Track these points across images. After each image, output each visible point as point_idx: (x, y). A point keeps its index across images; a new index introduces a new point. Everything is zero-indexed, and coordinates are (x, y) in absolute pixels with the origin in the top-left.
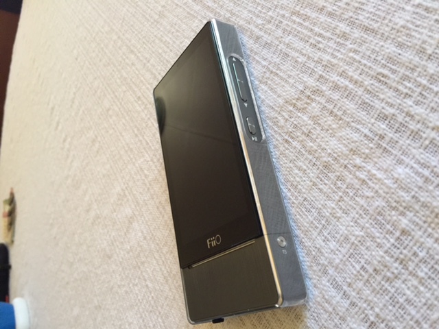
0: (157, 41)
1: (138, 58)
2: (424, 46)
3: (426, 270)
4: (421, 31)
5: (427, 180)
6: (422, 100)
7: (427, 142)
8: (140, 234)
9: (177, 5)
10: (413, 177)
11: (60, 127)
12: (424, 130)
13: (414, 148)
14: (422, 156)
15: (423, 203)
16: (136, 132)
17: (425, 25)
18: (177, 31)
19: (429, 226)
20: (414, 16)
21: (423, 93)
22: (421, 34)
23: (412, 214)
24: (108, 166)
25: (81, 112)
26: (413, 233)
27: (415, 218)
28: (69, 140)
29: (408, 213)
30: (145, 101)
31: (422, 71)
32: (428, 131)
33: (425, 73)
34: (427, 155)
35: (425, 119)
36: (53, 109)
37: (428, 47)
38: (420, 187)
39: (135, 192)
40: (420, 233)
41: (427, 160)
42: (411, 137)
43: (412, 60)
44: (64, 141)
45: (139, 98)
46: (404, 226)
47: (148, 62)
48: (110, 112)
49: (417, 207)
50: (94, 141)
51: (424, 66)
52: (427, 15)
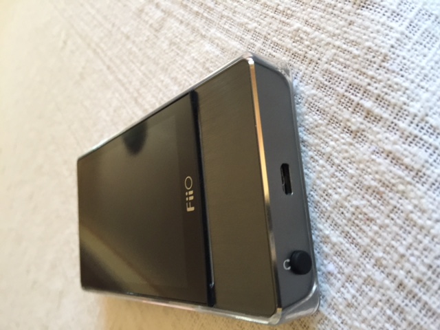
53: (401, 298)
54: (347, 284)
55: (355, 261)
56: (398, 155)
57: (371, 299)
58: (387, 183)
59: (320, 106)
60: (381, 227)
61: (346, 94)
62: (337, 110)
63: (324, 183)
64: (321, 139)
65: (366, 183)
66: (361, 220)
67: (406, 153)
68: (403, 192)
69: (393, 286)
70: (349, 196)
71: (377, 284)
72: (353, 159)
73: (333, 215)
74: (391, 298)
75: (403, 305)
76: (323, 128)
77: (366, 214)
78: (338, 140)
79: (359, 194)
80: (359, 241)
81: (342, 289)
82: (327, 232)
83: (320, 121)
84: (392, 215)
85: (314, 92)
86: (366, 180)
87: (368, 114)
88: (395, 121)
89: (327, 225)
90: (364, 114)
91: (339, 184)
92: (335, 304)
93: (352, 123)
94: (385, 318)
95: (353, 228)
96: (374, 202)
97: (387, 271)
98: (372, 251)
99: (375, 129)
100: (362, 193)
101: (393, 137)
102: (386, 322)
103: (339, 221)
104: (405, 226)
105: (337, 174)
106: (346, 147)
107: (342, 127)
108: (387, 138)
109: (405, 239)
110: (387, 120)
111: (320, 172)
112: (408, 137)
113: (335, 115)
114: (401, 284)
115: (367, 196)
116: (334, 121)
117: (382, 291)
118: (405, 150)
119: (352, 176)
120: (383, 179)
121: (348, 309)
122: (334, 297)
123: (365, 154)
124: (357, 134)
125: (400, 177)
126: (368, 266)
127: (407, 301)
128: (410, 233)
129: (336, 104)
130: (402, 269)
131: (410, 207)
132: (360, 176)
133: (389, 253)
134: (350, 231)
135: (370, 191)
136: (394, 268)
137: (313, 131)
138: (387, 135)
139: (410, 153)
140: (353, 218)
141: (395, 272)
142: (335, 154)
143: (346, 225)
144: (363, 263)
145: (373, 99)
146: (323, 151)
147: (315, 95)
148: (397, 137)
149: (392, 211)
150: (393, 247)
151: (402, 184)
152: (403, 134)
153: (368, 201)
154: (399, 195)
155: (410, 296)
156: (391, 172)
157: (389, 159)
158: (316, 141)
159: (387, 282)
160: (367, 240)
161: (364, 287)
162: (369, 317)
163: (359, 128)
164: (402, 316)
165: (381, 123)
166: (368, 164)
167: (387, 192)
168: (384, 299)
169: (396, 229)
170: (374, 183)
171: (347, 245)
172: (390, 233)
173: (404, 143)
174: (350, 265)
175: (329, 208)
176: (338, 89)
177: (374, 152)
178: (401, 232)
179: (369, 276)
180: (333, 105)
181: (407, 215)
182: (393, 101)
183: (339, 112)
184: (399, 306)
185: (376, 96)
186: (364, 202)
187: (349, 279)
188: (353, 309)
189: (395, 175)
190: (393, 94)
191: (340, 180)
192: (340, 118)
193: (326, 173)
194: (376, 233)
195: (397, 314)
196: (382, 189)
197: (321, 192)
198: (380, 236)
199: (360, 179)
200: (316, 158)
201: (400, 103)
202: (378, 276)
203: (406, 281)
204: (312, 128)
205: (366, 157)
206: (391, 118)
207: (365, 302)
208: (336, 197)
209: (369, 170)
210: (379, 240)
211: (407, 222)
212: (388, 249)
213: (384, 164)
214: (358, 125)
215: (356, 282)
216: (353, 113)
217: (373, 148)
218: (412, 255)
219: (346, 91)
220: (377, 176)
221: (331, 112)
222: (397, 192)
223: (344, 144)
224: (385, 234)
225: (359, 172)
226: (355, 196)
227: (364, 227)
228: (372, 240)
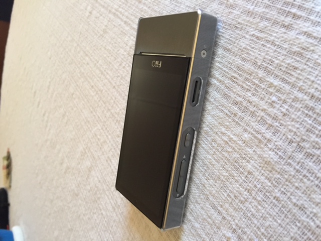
0: (103, 49)
1: (91, 60)
2: (256, 60)
3: (261, 196)
4: (255, 51)
5: (260, 141)
6: (256, 93)
7: (259, 118)
8: (96, 179)
9: (114, 26)
10: (253, 140)
11: (40, 106)
12: (257, 111)
13: (253, 122)
14: (257, 126)
15: (259, 155)
16: (91, 110)
17: (257, 47)
18: (115, 43)
19: (262, 169)
20: (251, 42)
21: (256, 88)
22: (254, 52)
23: (253, 162)
24: (74, 133)
25: (54, 95)
26: (254, 173)
27: (255, 164)
28: (47, 115)
29: (251, 161)
30: (96, 89)
31: (256, 75)
32: (260, 111)
33: (257, 77)
34: (260, 126)
35: (258, 104)
36: (35, 92)
37: (258, 61)
38: (257, 146)
39: (92, 151)
40: (258, 173)
41: (260, 129)
42: (251, 115)
43: (250, 69)
44: (44, 115)
45: (92, 87)
46: (249, 169)
47: (98, 62)
48: (74, 96)
49: (256, 158)
50: (64, 116)
51: (257, 72)
52: (258, 41)
53: (313, 103)
54: (283, 105)
55: (288, 91)
56: (310, 32)
57: (297, 108)
58: (304, 47)
59: (268, 17)
60: (301, 70)
61: (282, 8)
62: (277, 17)
63: (270, 56)
64: (268, 34)
66: (291, 70)
67: (314, 31)
68: (313, 50)
69: (308, 98)
70: (284, 59)
71: (300, 99)
72: (286, 40)
73: (275, 72)
74: (307, 104)
75: (313, 106)
76: (269, 28)
77: (293, 66)
78: (277, 32)
79: (290, 57)
80: (290, 81)
81: (281, 108)
82: (272, 81)
83: (268, 25)
84: (308, 63)
85: (264, 10)
86: (293, 49)
87: (295, 16)
88: (309, 17)
89: (271, 77)
90: (292, 16)
91: (279, 55)
92: (277, 117)
93: (286, 22)
94: (304, 115)
95: (287, 75)
96: (298, 59)
97: (305, 91)
98: (297, 84)
99: (298, 22)
100: (291, 56)
101: (307, 24)
102: (305, 117)
103: (279, 74)
104: (314, 67)
105: (278, 50)
106: (282, 35)
107: (280, 25)
108: (304, 26)
109: (314, 73)
110: (304, 17)
111: (268, 51)
112: (315, 23)
113: (276, 20)
114: (312, 96)
115: (294, 57)
116: (276, 23)
117: (302, 102)
118: (314, 29)
119: (286, 49)
120: (303, 46)
121: (284, 117)
122: (276, 113)
123: (292, 36)
124: (288, 27)
125: (311, 43)
126: (295, 92)
127: (316, 104)
128: (317, 69)
129: (276, 14)
130: (313, 88)
131: (317, 57)
132: (290, 47)
133: (306, 82)
134: (285, 77)
135: (296, 54)
136: (309, 89)
138: (305, 24)
139: (316, 30)
140: (286, 70)
141: (309, 91)
142: (277, 40)
143: (283, 75)
144: (292, 91)
145: (297, 8)
146: (269, 40)
147: (264, 12)
148: (309, 24)
149: (307, 61)
150: (308, 78)
151: (312, 46)
152: (312, 22)
153: (295, 59)
154: (311, 52)
155: (318, 100)
156: (306, 42)
157: (306, 35)
158: (266, 35)
159: (305, 97)
160: (294, 79)
161: (293, 103)
162: (296, 117)
163: (289, 24)
164: (314, 111)
165: (301, 19)
166: (295, 41)
167: (305, 52)
168: (304, 106)
169: (310, 69)
170: (298, 49)
171: (284, 85)
172: (306, 72)
173: (313, 26)
174: (285, 95)
175: (273, 69)
176: (278, 6)
177: (298, 34)
178: (312, 70)
179: (295, 97)
180: (274, 15)
181: (315, 61)
182: (307, 7)
183: (279, 18)
184: (312, 107)
185: (298, 6)
186: (293, 60)
187: (285, 102)
188: (286, 117)
189: (309, 42)
190: (307, 4)
191: (279, 53)
192: (279, 21)
193: (271, 51)
194: (299, 74)
195: (311, 112)
196: (302, 51)
197: (268, 62)
198: (301, 75)
199: (291, 49)
200: (265, 44)
201: (310, 8)
202: (300, 95)
203: (315, 94)
204: (263, 29)
205: (294, 37)
206: (306, 16)
207: (293, 111)
208: (277, 62)
209: (295, 44)
210: (301, 77)
211: (315, 65)
212: (305, 80)
213: (303, 38)
214: (289, 22)
215: (288, 102)
216: (286, 17)
217: (297, 32)
218: (318, 80)
219: (282, 6)
220: (300, 46)
221: (274, 19)
222: (310, 51)
223: (281, 33)
224: (304, 74)
225: (290, 46)
226: (288, 58)
227: (293, 73)
228: (297, 78)
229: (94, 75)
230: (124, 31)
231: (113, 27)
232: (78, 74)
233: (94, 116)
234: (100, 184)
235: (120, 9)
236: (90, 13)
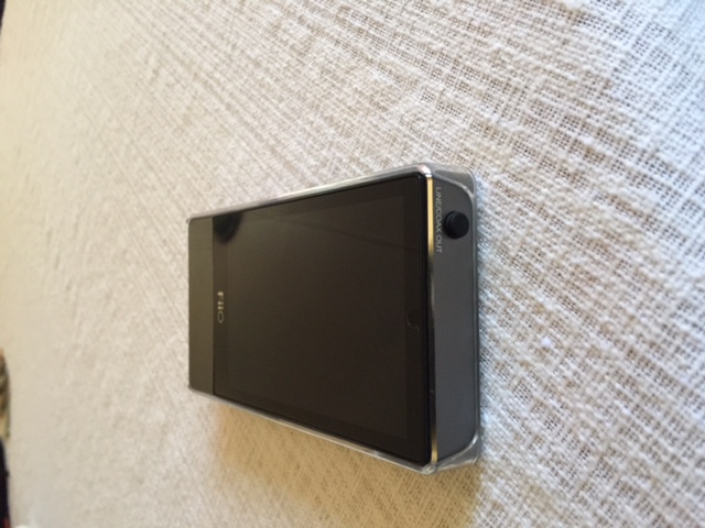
2: (505, 242)
4: (503, 221)
5: (517, 436)
6: (507, 319)
7: (515, 382)
10: (501, 430)
11: (61, 266)
12: (511, 363)
13: (502, 387)
14: (511, 400)
15: (515, 468)
17: (506, 213)
19: (525, 501)
20: (493, 198)
21: (508, 310)
22: (502, 225)
23: (503, 482)
25: (88, 248)
26: (506, 508)
27: (507, 487)
28: (74, 288)
29: (498, 479)
31: (506, 279)
32: (516, 366)
33: (509, 283)
34: (516, 399)
35: (512, 348)
36: (49, 234)
37: (510, 247)
38: (510, 446)
40: (515, 509)
41: (517, 407)
42: (497, 371)
43: (493, 261)
44: (68, 288)
46: (495, 498)
48: (128, 256)
49: (508, 473)
50: (108, 297)
51: (508, 272)
52: (508, 199)
53: (632, 367)
54: (567, 360)
55: (576, 330)
56: (624, 199)
57: (597, 373)
58: (612, 233)
59: (530, 146)
60: (606, 286)
61: (562, 129)
62: (550, 149)
63: (535, 240)
64: (531, 186)
65: (587, 236)
66: (582, 280)
67: (634, 196)
68: (632, 243)
69: (622, 355)
70: (567, 253)
71: (604, 354)
72: (571, 208)
73: (547, 279)
74: (620, 368)
75: (634, 375)
76: (533, 173)
77: (587, 273)
78: (551, 186)
79: (579, 249)
80: (581, 305)
81: (561, 367)
82: (541, 300)
83: (529, 165)
84: (619, 271)
85: (521, 128)
86: (587, 232)
87: (589, 153)
88: (621, 159)
89: (540, 291)
90: (584, 152)
91: (554, 240)
92: (553, 385)
93: (569, 165)
94: (614, 394)
95: (573, 291)
96: (597, 257)
97: (614, 337)
98: (596, 316)
99: (598, 170)
100: (583, 248)
101: (618, 178)
102: (615, 398)
103: (556, 285)
104: (634, 282)
105: (552, 227)
106: (562, 194)
107: (556, 170)
108: (611, 180)
109: (634, 298)
110: (611, 158)
111: (531, 227)
112: (636, 177)
113: (548, 155)
114: (631, 352)
115: (588, 251)
116: (546, 162)
117: (609, 362)
118: (633, 192)
119: (570, 229)
120: (607, 229)
121: (569, 389)
122: (551, 377)
123: (585, 201)
124: (576, 178)
125: (627, 226)
126: (592, 335)
127: (639, 371)
128: (640, 290)
129: (548, 142)
130: (632, 333)
131: (640, 260)
132: (580, 227)
133: (616, 316)
134: (570, 295)
135: (593, 245)
136: (623, 333)
137: (520, 177)
138: (612, 176)
139: (639, 196)
140: (572, 280)
141: (624, 338)
142: (549, 204)
143: (565, 289)
144: (585, 332)
145: (594, 134)
146: (534, 201)
147: (522, 132)
148: (623, 178)
149: (618, 266)
150: (621, 308)
151: (630, 233)
152: (630, 173)
153: (591, 257)
154: (626, 247)
155: (643, 364)
156: (616, 219)
157: (615, 204)
158: (525, 189)
159: (615, 351)
160: (590, 304)
161: (587, 360)
162: (595, 395)
163: (577, 170)
164: (634, 388)
165: (603, 163)
166: (589, 213)
167: (612, 244)
168: (612, 371)
169: (624, 287)
170: (596, 235)
171: (566, 313)
172: (617, 292)
173: (631, 185)
174: (570, 336)
175: (543, 271)
176: (551, 123)
177: (595, 198)
178: (629, 290)
179: (593, 346)
180: (544, 144)
181: (637, 270)
182: (618, 135)
183: (553, 152)
184: (630, 377)
185: (596, 130)
186: (586, 259)
187: (570, 353)
188: (574, 389)
189: (621, 222)
190: (617, 127)
191: (555, 235)
192: (555, 159)
193: (538, 228)
194: (601, 294)
195: (628, 387)
196: (607, 241)
197: (532, 252)
198: (606, 297)
199: (580, 231)
200: (525, 210)
201: (625, 138)
202: (604, 345)
203: (637, 347)
204: (519, 173)
205: (587, 205)
206: (616, 156)
207: (589, 378)
208: (551, 256)
209: (591, 220)
210: (604, 302)
211: (636, 278)
212: (615, 311)
213: (608, 210)
214: (577, 166)
215: (577, 356)
216: (570, 152)
217: (595, 193)
218: (644, 315)
219: (561, 125)
220: (601, 226)
221: (543, 152)
222: (625, 243)
223: (560, 190)
224: (611, 295)
225: (578, 223)
226: (575, 252)
227: (586, 289)
228: (596, 303)
229: (166, 217)
230: (226, 126)
231: (203, 112)
232: (135, 209)
233: (170, 309)
234: (185, 465)
235: (217, 75)
236: (156, 72)
